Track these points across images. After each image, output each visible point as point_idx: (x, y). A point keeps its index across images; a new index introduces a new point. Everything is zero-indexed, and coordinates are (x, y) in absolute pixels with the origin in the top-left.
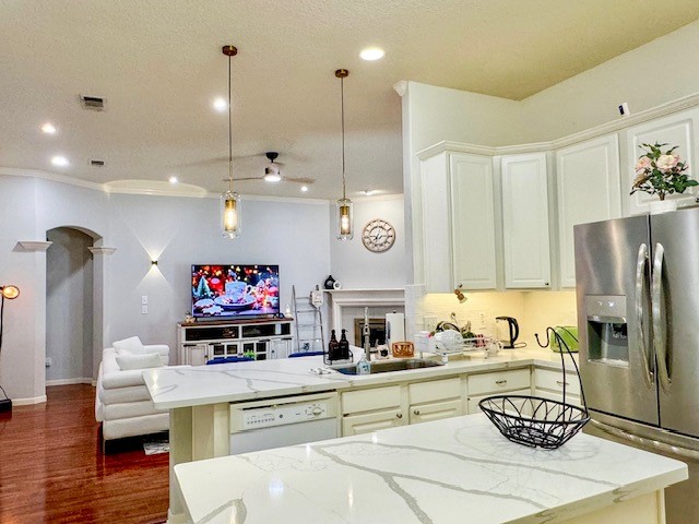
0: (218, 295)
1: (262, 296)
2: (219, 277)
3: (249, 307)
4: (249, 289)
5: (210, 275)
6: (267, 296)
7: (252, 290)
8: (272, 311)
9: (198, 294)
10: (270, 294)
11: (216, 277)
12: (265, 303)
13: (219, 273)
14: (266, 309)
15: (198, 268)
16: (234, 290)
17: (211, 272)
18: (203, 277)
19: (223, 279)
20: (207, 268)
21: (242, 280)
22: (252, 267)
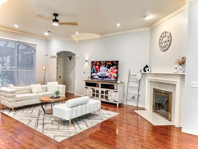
0: (98, 72)
1: (111, 73)
2: (98, 65)
3: (106, 77)
4: (107, 70)
5: (96, 65)
6: (113, 73)
7: (108, 71)
8: (115, 79)
9: (92, 71)
10: (115, 73)
11: (97, 65)
12: (112, 76)
13: (98, 64)
14: (112, 79)
15: (93, 62)
16: (103, 70)
17: (96, 63)
18: (94, 65)
19: (100, 66)
20: (95, 62)
21: (105, 67)
22: (109, 62)
